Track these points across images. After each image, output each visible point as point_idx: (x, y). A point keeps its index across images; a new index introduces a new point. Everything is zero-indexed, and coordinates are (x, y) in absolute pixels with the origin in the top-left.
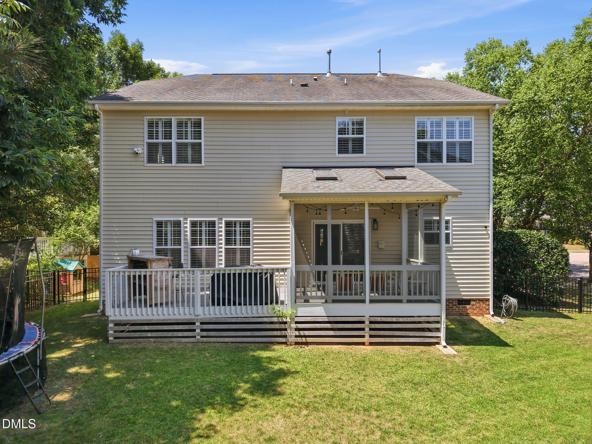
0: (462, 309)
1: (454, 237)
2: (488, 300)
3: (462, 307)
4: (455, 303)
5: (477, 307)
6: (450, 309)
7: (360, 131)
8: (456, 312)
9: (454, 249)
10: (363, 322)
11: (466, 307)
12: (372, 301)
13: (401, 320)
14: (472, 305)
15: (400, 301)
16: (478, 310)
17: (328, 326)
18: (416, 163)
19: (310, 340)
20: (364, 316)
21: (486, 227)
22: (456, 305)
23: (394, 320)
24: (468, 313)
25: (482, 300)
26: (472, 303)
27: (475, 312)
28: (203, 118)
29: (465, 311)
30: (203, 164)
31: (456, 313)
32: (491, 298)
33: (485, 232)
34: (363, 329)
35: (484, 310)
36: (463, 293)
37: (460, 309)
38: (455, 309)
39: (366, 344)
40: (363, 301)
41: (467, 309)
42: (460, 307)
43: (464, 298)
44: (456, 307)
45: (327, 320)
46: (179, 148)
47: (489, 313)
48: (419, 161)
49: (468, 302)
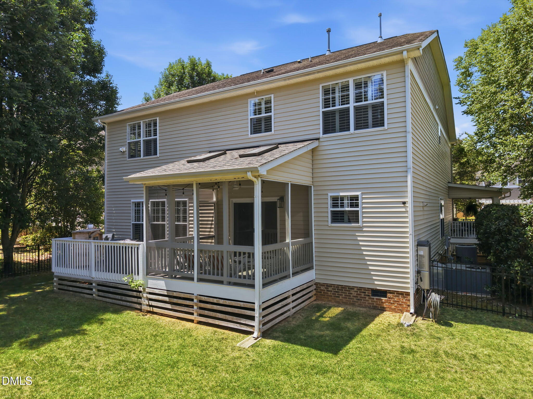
0: (377, 302)
1: (364, 215)
2: (408, 294)
3: (377, 299)
4: (368, 293)
5: (395, 301)
6: (361, 300)
7: (268, 110)
8: (369, 303)
9: (364, 229)
10: (192, 300)
11: (381, 300)
12: (200, 280)
13: (221, 302)
14: (389, 298)
15: (221, 282)
16: (396, 305)
17: (167, 299)
18: (321, 135)
19: (155, 310)
20: (193, 294)
21: (404, 203)
22: (369, 296)
23: (215, 301)
24: (384, 308)
25: (402, 294)
26: (389, 295)
27: (393, 307)
28: (158, 119)
29: (379, 305)
30: (158, 155)
31: (369, 305)
32: (412, 292)
33: (404, 210)
34: (192, 307)
35: (405, 306)
36: (376, 283)
37: (374, 301)
38: (368, 301)
39: (195, 322)
40: (192, 279)
41: (382, 302)
42: (373, 299)
43: (378, 288)
44: (369, 298)
45: (166, 294)
46: (148, 144)
47: (408, 311)
48: (325, 132)
49: (384, 293)
